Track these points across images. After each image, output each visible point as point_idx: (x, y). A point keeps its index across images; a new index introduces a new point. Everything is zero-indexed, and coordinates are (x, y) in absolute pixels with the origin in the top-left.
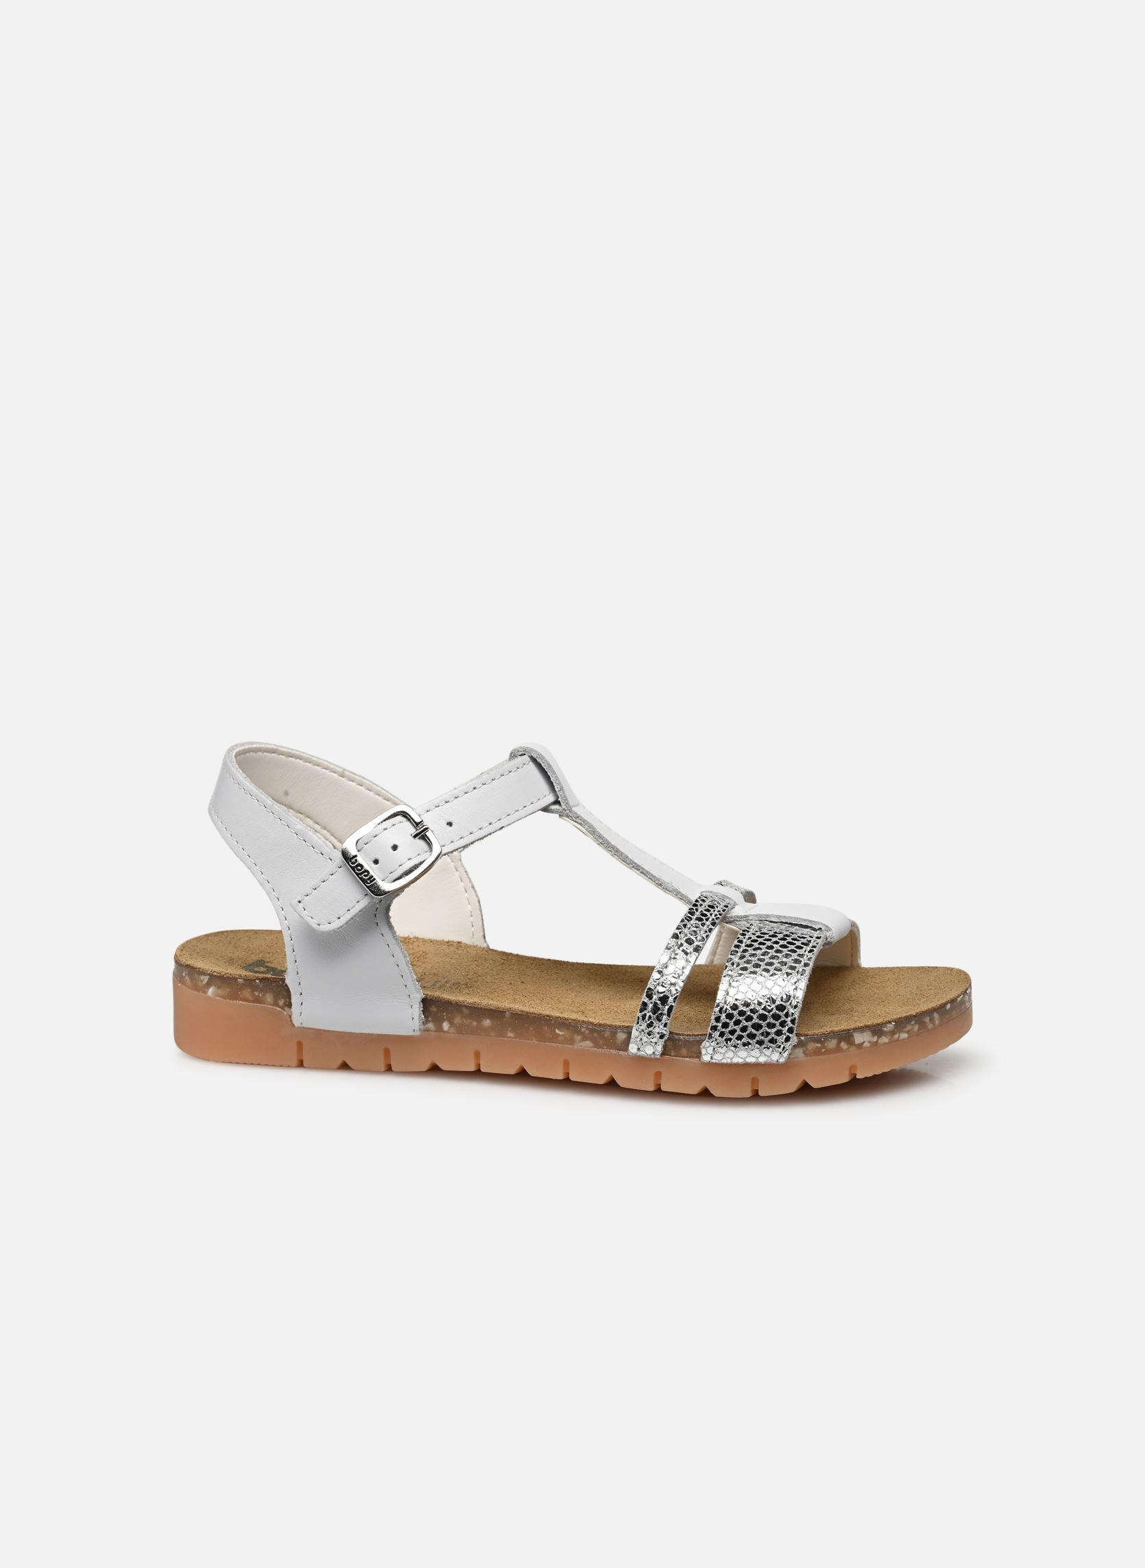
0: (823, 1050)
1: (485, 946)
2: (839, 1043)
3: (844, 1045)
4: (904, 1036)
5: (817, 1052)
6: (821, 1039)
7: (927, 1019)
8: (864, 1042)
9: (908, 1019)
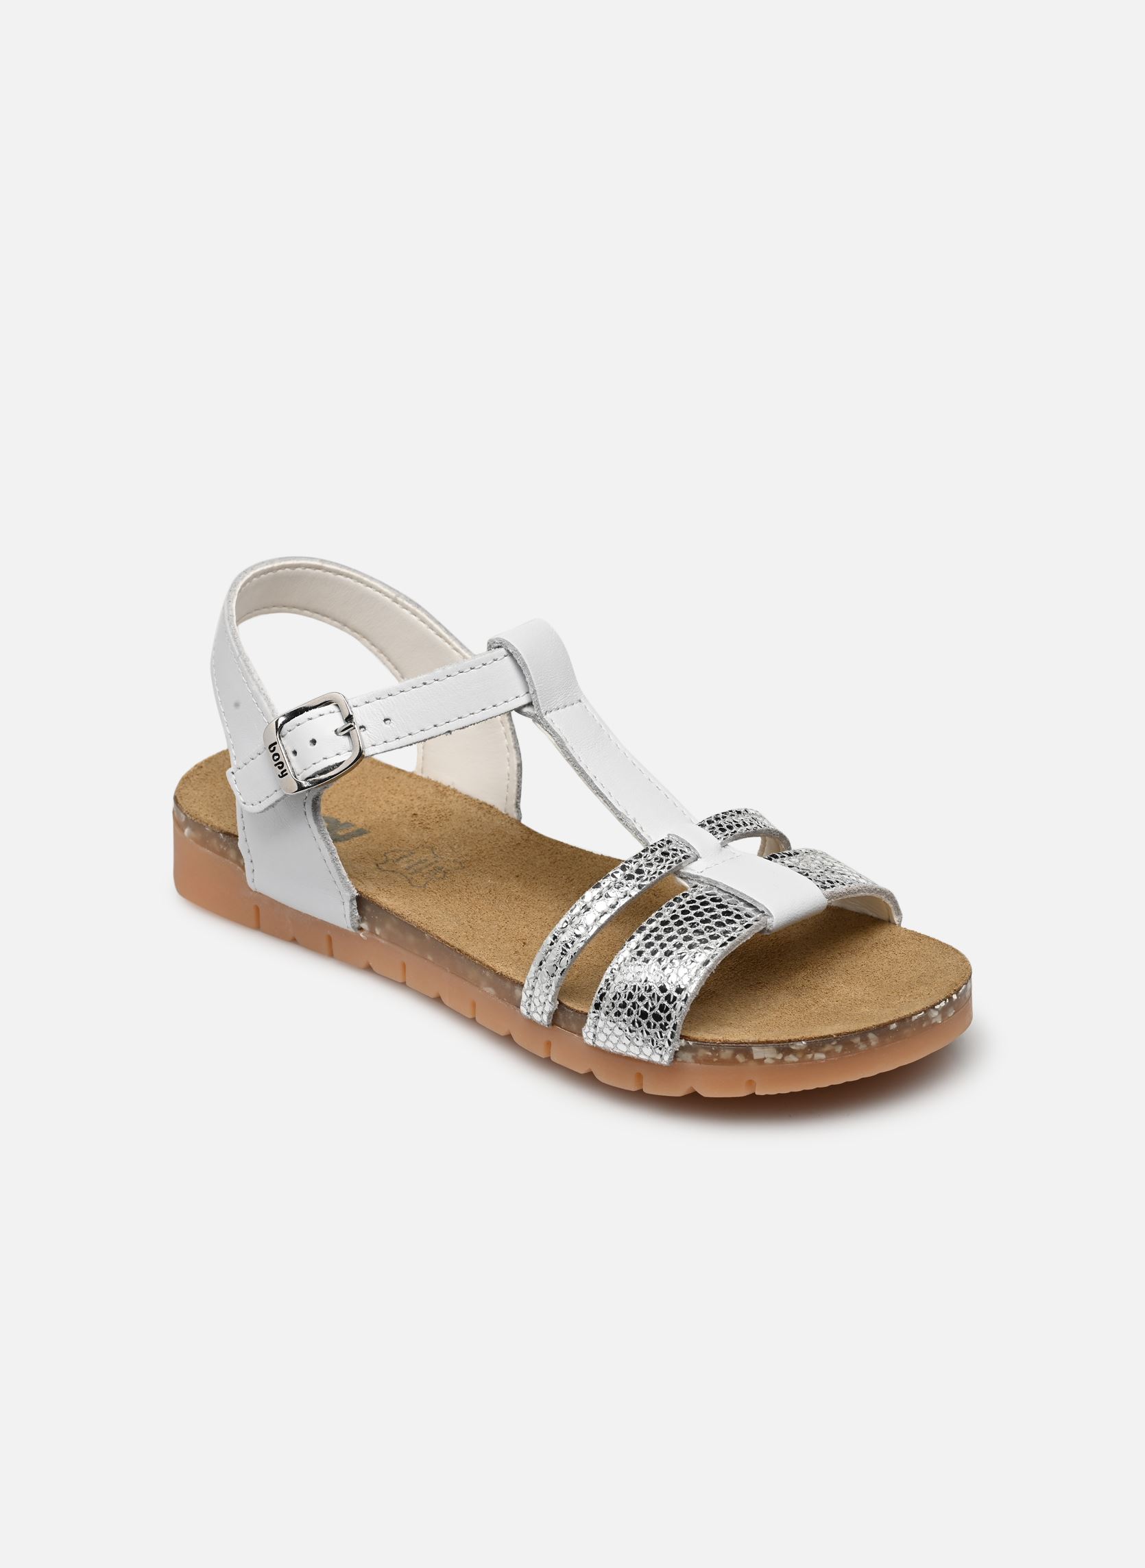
0: (715, 1060)
1: (515, 816)
2: (735, 1055)
3: (740, 1058)
4: (820, 1056)
5: (707, 1061)
6: (716, 1047)
7: (857, 1040)
8: (765, 1058)
9: (827, 1039)
